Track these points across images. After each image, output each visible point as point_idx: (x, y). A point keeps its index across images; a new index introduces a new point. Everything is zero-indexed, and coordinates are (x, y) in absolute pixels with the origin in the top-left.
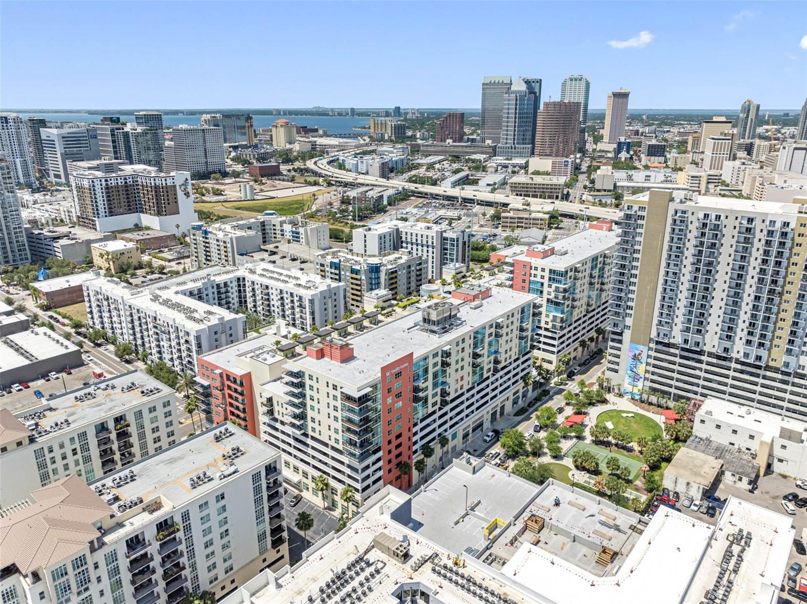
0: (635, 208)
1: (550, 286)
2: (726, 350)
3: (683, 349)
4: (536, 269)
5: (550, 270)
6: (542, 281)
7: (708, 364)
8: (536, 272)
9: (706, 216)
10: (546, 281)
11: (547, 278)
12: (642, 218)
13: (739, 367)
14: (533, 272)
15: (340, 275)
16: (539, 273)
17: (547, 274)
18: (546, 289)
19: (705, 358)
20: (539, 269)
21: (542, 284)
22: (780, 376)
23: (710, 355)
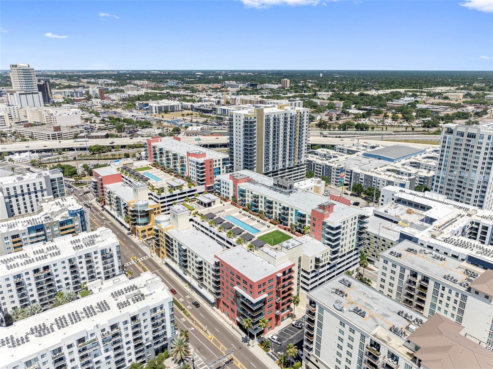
0: (253, 118)
1: (223, 167)
2: (284, 166)
3: (273, 172)
4: (216, 161)
5: (223, 159)
6: (219, 166)
7: (280, 174)
8: (216, 163)
9: (275, 115)
10: (221, 166)
11: (221, 164)
12: (255, 122)
13: (288, 170)
14: (214, 163)
15: (45, 235)
16: (217, 163)
17: (221, 162)
18: (222, 170)
19: (279, 172)
20: (217, 161)
21: (220, 168)
22: (297, 168)
23: (281, 170)
